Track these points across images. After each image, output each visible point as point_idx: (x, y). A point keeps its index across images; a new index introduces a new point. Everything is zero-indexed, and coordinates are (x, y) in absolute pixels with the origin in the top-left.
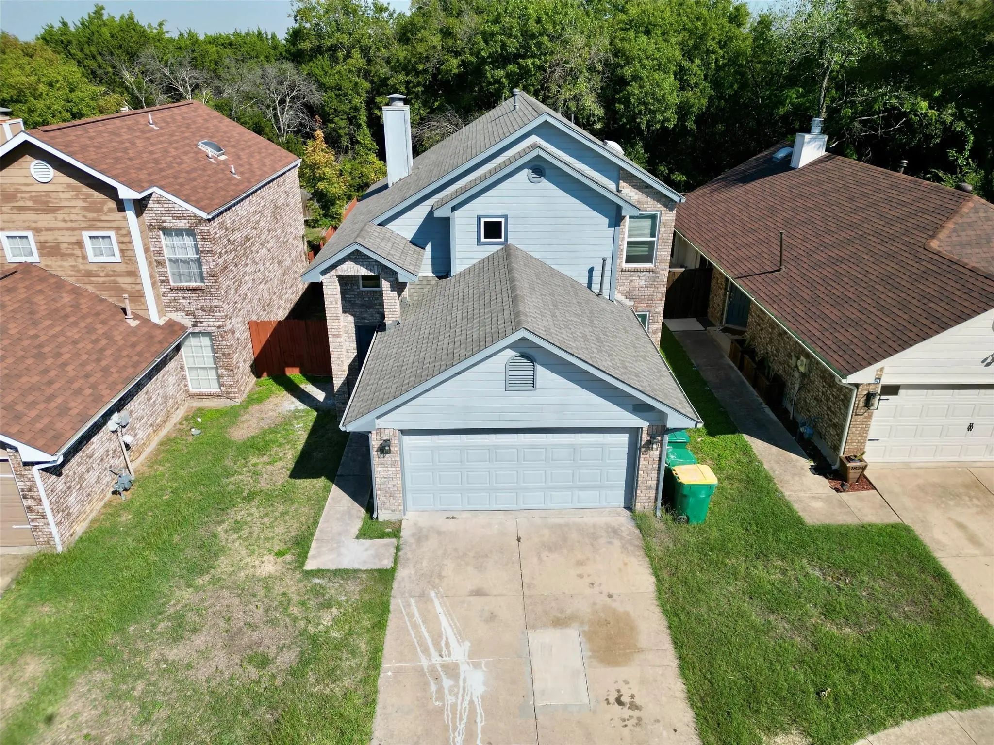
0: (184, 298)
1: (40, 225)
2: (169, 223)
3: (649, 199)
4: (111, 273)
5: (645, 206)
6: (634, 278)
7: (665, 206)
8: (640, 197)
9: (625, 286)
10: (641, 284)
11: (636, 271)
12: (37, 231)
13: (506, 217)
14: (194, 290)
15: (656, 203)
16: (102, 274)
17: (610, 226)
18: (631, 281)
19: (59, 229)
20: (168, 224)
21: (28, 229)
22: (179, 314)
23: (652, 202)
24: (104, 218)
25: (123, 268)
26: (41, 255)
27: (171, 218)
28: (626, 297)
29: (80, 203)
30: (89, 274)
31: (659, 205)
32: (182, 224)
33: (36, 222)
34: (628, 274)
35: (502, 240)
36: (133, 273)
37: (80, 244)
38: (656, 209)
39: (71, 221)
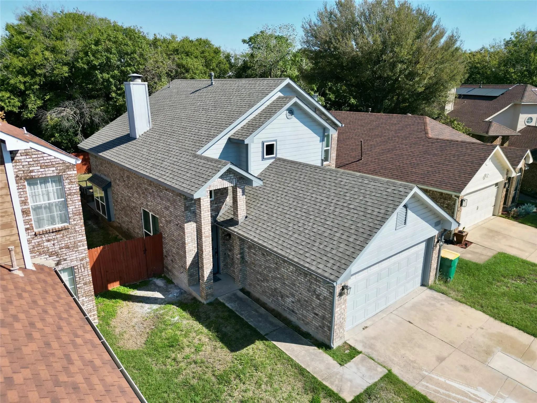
0: (48, 241)
2: (37, 171)
13: (276, 141)
14: (58, 231)
17: (320, 142)
20: (36, 174)
22: (43, 257)
27: (39, 168)
32: (50, 172)
35: (274, 155)
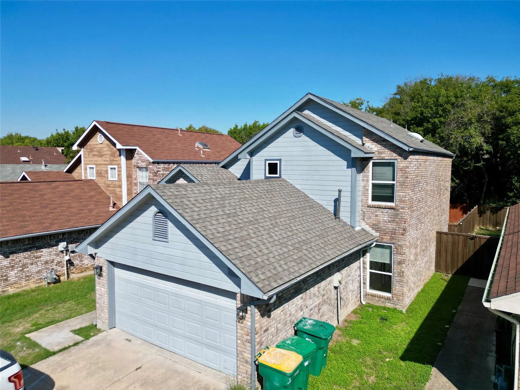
1: (98, 162)
2: (140, 164)
3: (387, 150)
4: (114, 186)
5: (383, 155)
6: (378, 213)
7: (400, 155)
8: (379, 148)
9: (372, 220)
10: (385, 219)
11: (379, 207)
12: (97, 165)
13: (280, 160)
15: (392, 153)
16: (112, 186)
17: (348, 167)
18: (376, 216)
19: (103, 164)
21: (94, 164)
23: (389, 153)
24: (115, 159)
25: (117, 183)
26: (97, 176)
27: (140, 162)
28: (373, 229)
29: (109, 153)
30: (108, 186)
31: (395, 155)
32: (144, 165)
33: (97, 161)
34: (373, 210)
35: (278, 175)
36: (120, 186)
37: (107, 171)
38: (393, 158)
39: (106, 161)
